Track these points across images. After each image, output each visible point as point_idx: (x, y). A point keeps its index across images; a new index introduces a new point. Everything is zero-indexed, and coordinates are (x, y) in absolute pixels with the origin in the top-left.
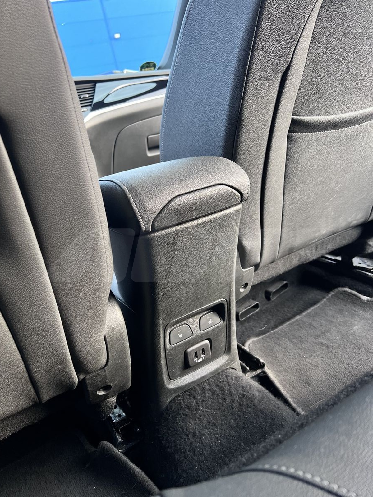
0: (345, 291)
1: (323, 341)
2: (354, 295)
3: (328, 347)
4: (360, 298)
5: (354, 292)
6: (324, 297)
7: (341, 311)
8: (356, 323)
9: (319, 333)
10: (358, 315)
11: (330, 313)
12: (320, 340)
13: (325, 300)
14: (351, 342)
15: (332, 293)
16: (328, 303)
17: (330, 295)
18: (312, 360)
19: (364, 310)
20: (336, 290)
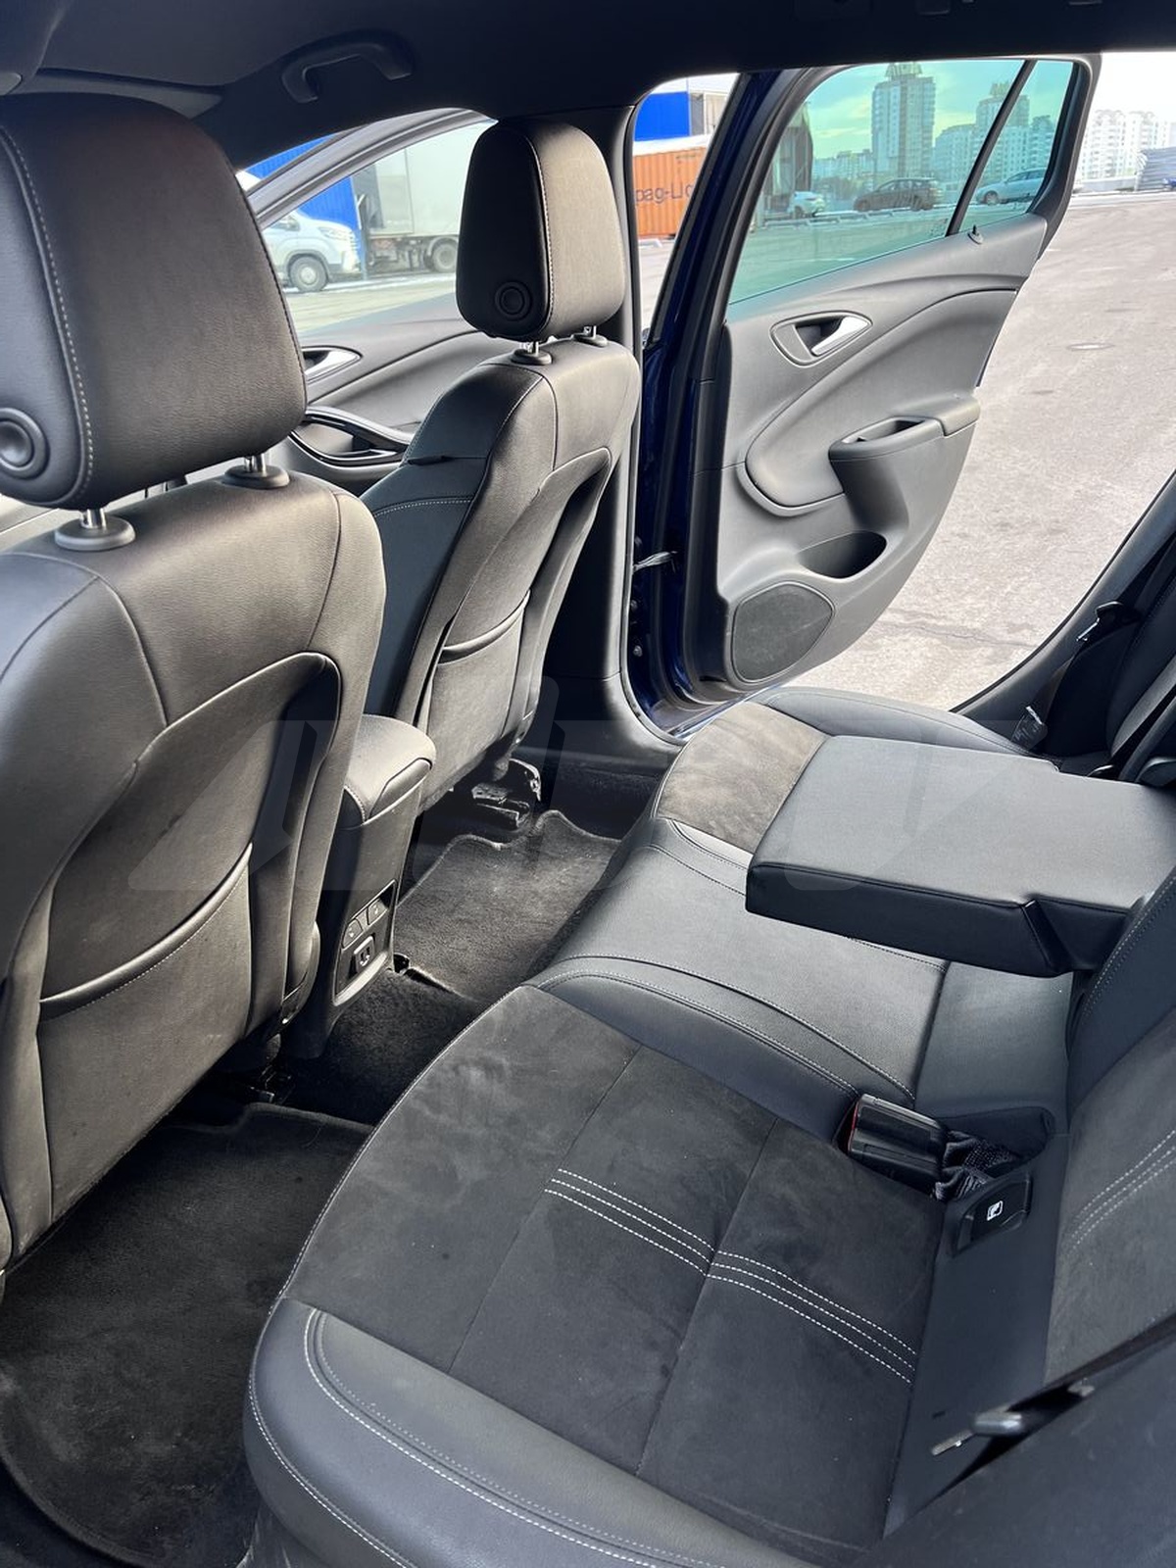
0: (469, 840)
1: (460, 916)
2: (483, 843)
3: (469, 922)
4: (491, 846)
5: (481, 839)
6: (441, 854)
7: (470, 871)
8: (494, 882)
9: (451, 907)
10: (493, 871)
11: (456, 875)
12: (456, 916)
13: (442, 857)
14: (498, 909)
15: (451, 845)
16: (447, 861)
17: (448, 849)
18: (457, 944)
19: (499, 863)
20: (456, 840)
